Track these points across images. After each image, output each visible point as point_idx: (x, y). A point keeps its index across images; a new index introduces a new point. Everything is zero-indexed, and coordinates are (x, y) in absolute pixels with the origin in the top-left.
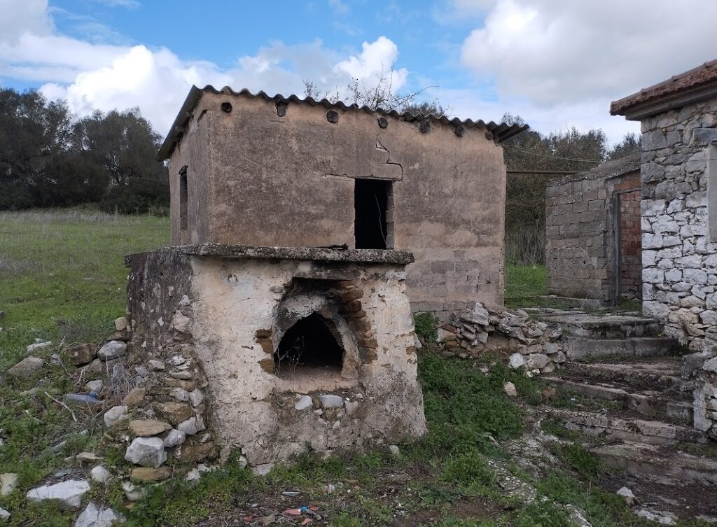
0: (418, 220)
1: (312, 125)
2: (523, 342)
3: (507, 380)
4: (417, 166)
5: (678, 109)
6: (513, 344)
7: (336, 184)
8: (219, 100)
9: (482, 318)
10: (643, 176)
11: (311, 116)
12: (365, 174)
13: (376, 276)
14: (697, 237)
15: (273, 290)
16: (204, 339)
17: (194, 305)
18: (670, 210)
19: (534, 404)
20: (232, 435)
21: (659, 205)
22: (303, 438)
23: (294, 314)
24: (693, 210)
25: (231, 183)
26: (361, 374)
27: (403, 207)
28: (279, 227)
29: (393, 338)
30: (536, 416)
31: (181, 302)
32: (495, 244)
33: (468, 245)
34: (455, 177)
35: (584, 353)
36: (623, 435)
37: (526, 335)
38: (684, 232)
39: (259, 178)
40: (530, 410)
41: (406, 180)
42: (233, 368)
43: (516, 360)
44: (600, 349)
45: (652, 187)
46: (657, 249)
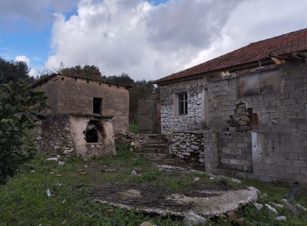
0: (108, 109)
1: (83, 84)
2: (134, 139)
3: (131, 148)
4: (108, 95)
5: (168, 84)
6: (132, 140)
7: (89, 99)
8: (61, 77)
9: (125, 133)
10: (161, 100)
11: (83, 81)
12: (95, 96)
13: (106, 120)
14: (172, 114)
15: (86, 122)
16: (73, 132)
17: (70, 125)
18: (167, 108)
19: (137, 152)
20: (79, 152)
21: (164, 107)
22: (93, 153)
23: (89, 128)
24: (171, 108)
25: (63, 98)
26: (103, 141)
27: (105, 105)
28: (75, 109)
29: (109, 134)
30: (138, 155)
31: (67, 125)
32: (127, 115)
33: (120, 115)
34: (117, 98)
35: (148, 142)
36: (155, 157)
37: (135, 138)
38: (169, 113)
39: (70, 97)
40: (136, 154)
41: (106, 98)
42: (79, 139)
43: (133, 144)
44: (151, 141)
45: (163, 102)
46: (164, 118)
